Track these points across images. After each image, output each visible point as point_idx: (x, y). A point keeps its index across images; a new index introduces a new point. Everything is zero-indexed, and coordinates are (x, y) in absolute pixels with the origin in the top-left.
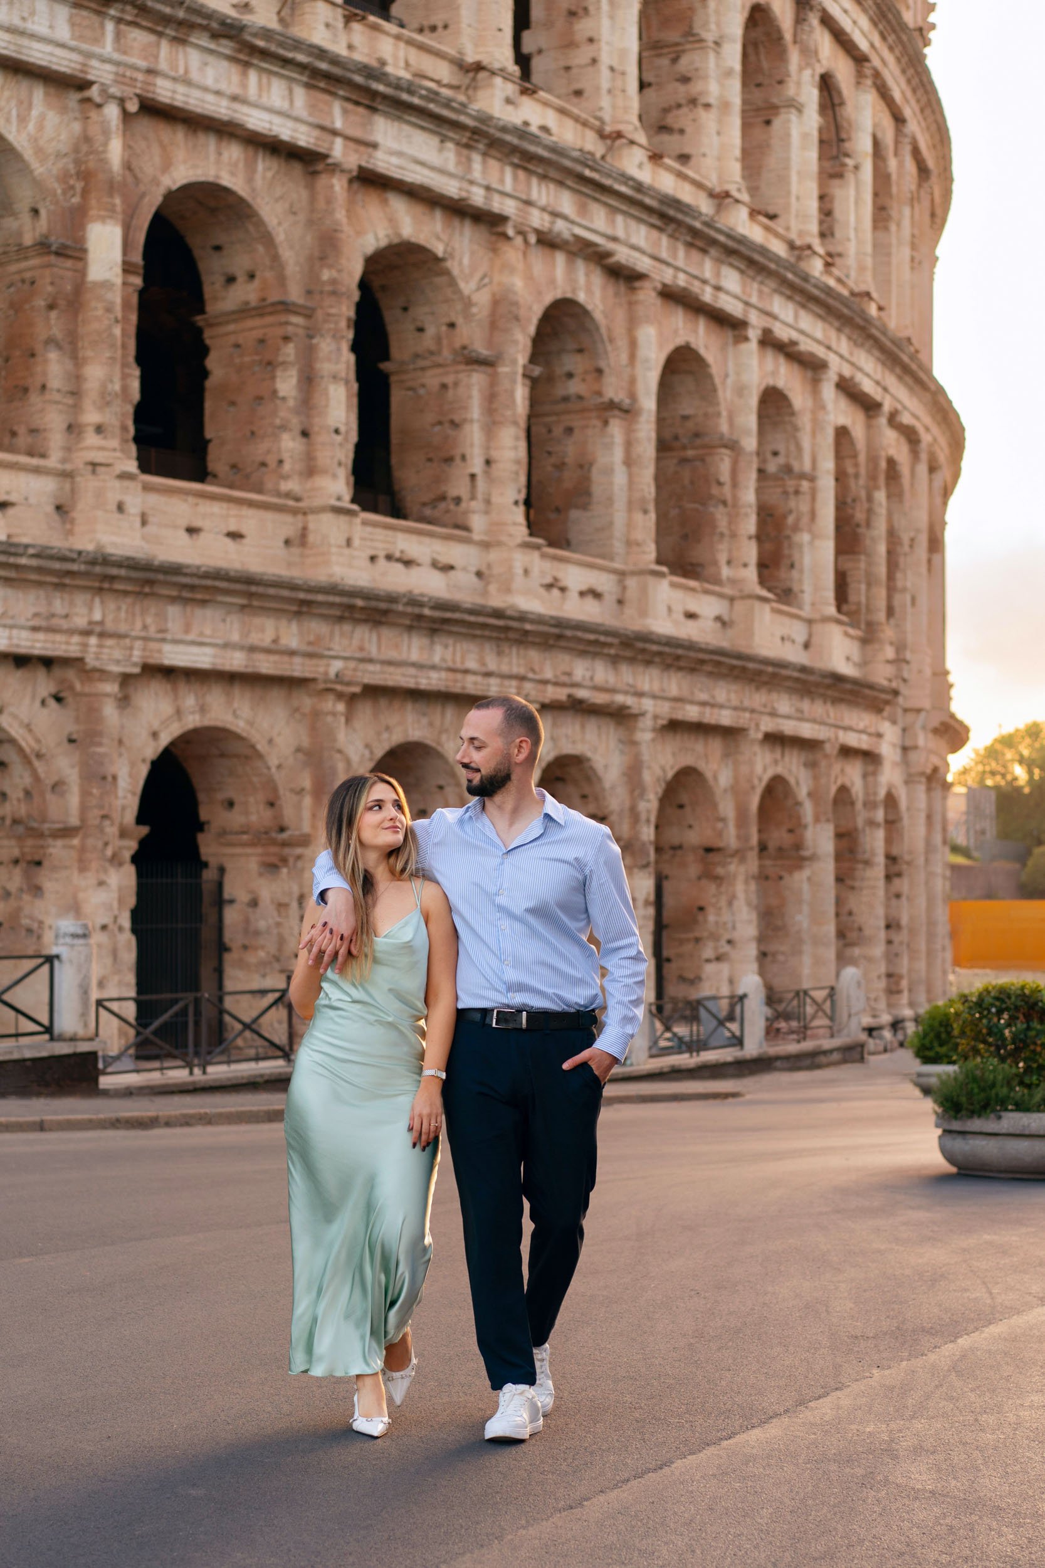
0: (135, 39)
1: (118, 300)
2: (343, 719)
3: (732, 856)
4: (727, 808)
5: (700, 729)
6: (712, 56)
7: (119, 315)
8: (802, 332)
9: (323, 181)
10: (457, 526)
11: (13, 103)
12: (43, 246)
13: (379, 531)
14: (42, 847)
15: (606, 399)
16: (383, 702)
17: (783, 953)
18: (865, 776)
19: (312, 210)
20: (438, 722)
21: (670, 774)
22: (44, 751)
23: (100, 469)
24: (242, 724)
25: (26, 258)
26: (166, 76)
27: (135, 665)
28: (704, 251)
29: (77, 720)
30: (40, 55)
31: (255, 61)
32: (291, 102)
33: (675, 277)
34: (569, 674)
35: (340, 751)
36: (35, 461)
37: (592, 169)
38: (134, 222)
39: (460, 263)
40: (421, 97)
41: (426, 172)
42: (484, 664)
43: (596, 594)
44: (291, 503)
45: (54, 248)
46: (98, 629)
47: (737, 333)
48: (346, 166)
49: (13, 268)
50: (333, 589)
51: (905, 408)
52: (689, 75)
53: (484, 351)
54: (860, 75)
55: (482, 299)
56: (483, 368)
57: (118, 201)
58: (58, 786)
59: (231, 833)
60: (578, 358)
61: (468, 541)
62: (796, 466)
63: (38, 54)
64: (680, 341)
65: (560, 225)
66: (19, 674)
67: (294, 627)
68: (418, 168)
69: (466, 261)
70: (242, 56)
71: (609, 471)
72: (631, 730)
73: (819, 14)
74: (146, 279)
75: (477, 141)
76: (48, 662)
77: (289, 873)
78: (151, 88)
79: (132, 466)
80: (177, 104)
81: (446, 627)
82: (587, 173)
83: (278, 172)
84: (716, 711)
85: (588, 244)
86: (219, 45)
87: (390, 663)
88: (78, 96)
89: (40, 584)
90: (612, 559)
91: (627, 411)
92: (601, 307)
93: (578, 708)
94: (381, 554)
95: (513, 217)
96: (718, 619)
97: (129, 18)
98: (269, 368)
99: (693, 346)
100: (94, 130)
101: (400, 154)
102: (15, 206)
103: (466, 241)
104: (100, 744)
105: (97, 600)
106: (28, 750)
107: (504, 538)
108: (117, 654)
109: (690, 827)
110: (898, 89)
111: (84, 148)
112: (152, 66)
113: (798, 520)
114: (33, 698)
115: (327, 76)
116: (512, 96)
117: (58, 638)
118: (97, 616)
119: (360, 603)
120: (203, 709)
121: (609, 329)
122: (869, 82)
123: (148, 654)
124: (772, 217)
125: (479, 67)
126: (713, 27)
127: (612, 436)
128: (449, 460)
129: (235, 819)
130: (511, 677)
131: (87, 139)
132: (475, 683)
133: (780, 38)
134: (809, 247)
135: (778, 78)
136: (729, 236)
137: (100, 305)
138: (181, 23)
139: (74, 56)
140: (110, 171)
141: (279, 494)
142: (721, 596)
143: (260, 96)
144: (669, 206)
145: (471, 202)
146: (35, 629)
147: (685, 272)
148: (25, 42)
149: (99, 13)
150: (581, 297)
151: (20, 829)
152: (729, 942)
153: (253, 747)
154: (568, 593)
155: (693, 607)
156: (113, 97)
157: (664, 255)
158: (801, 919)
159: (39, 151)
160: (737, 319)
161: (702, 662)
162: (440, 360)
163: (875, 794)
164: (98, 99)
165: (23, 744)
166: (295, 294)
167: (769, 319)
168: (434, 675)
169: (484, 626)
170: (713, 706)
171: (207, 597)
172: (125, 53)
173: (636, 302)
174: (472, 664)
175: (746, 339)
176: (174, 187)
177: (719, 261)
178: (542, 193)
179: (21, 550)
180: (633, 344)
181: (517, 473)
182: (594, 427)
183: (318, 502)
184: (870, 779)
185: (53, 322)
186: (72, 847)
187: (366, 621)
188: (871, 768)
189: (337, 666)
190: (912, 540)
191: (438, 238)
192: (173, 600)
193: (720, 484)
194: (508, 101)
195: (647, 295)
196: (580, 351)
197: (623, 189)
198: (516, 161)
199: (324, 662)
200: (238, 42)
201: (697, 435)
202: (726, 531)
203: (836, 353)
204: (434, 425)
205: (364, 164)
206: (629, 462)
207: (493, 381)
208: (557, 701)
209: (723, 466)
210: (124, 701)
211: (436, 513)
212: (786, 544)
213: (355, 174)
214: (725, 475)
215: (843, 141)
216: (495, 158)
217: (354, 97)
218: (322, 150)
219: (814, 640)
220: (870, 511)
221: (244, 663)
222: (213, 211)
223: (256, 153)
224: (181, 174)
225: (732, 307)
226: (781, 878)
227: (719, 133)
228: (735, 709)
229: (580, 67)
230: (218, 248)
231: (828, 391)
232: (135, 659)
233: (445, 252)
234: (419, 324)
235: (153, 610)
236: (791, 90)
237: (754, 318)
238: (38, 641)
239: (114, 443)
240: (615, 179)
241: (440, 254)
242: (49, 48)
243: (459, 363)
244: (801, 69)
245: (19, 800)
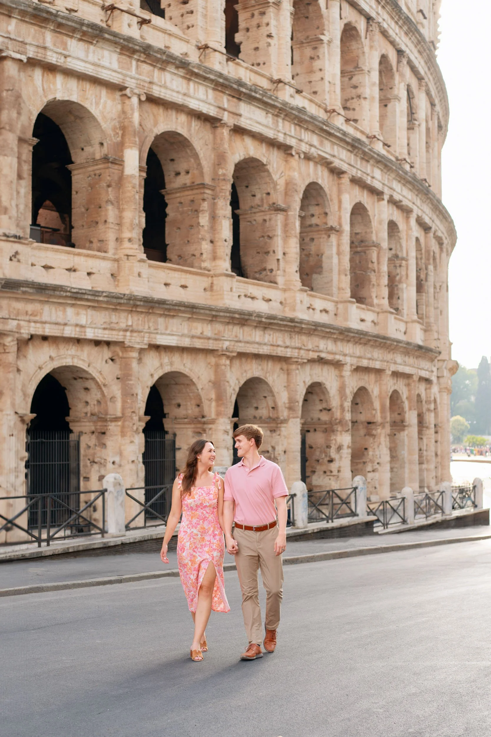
0: (144, 69)
1: (138, 183)
2: (229, 367)
3: (379, 426)
4: (377, 405)
5: (367, 370)
6: (367, 76)
7: (138, 190)
8: (404, 196)
9: (219, 130)
10: (271, 282)
11: (94, 96)
12: (106, 159)
13: (241, 284)
14: (106, 426)
15: (329, 226)
16: (244, 360)
17: (396, 468)
18: (426, 389)
19: (214, 144)
20: (265, 369)
21: (355, 390)
22: (107, 383)
23: (130, 258)
24: (187, 370)
25: (97, 165)
26: (157, 85)
27: (146, 344)
28: (368, 161)
29: (121, 369)
30: (106, 75)
31: (193, 78)
32: (207, 96)
33: (357, 173)
34: (318, 347)
35: (228, 382)
36: (103, 254)
37: (327, 126)
38: (143, 148)
39: (273, 167)
40: (260, 94)
41: (261, 127)
42: (285, 343)
43: (326, 311)
44: (206, 272)
45: (110, 160)
46: (131, 329)
47: (379, 197)
48: (229, 124)
49: (90, 169)
50: (227, 310)
51: (439, 229)
52: (357, 85)
53: (283, 206)
54: (420, 85)
55: (281, 183)
56: (282, 213)
57: (137, 139)
58: (113, 399)
59: (179, 418)
60: (317, 208)
61: (277, 288)
62: (400, 255)
63: (105, 75)
64: (357, 201)
65: (313, 150)
66: (97, 349)
67: (209, 326)
68: (258, 125)
69: (275, 166)
70: (188, 76)
71: (330, 257)
72: (341, 371)
73: (407, 59)
74: (148, 173)
75: (281, 113)
76: (108, 343)
77: (206, 436)
78: (151, 90)
79: (144, 256)
80: (161, 97)
81: (270, 326)
82: (325, 127)
83: (200, 127)
84: (374, 362)
85: (323, 158)
86: (178, 71)
87: (248, 342)
88: (120, 93)
89: (106, 309)
90: (332, 296)
91: (338, 231)
92: (327, 186)
93: (321, 361)
94: (243, 294)
95: (295, 146)
96: (373, 321)
97: (142, 59)
98: (196, 213)
99: (362, 202)
100: (127, 108)
101: (251, 119)
102: (92, 142)
103: (275, 157)
104: (131, 380)
105: (130, 316)
106: (100, 383)
107: (292, 287)
108: (138, 340)
109: (361, 413)
110: (433, 92)
111: (123, 116)
112: (151, 80)
113: (401, 278)
114: (102, 360)
115: (222, 85)
116: (293, 94)
117: (114, 333)
118: (130, 323)
119: (237, 316)
120: (171, 364)
121: (330, 195)
122: (424, 88)
123: (150, 339)
124: (389, 146)
125: (280, 81)
126: (367, 64)
127: (332, 242)
128: (267, 253)
129: (181, 412)
130: (296, 348)
131: (124, 112)
132: (282, 351)
133: (392, 69)
134: (405, 160)
135: (390, 87)
136: (378, 155)
137: (130, 185)
138: (164, 62)
139: (120, 76)
140: (135, 126)
141: (201, 268)
142: (374, 311)
143: (195, 94)
144: (356, 142)
145: (278, 140)
146: (105, 329)
147: (361, 170)
148: (100, 69)
149: (129, 57)
150: (320, 182)
151: (95, 418)
152: (378, 463)
153: (191, 380)
154: (315, 311)
155: (363, 317)
156: (136, 94)
157: (352, 163)
158: (404, 453)
159: (104, 117)
160: (380, 191)
161: (370, 340)
162: (263, 209)
163: (430, 397)
164: (129, 95)
165: (98, 380)
166: (207, 180)
167: (392, 191)
168: (265, 347)
169: (286, 326)
170: (373, 360)
171: (175, 314)
172: (140, 75)
173: (341, 184)
174: (280, 343)
175: (383, 199)
176: (159, 134)
177: (373, 166)
178: (306, 136)
179: (100, 294)
180: (340, 202)
181: (297, 258)
182: (324, 238)
183: (218, 272)
184: (428, 391)
185: (110, 193)
186: (118, 426)
187: (238, 324)
188: (428, 386)
189: (226, 344)
190: (440, 286)
191: (264, 156)
192: (161, 315)
193: (372, 262)
194: (292, 96)
195: (345, 180)
196: (318, 205)
197: (338, 134)
198: (296, 122)
199: (221, 342)
200: (186, 70)
201: (362, 241)
202: (375, 283)
203: (416, 205)
204: (260, 237)
205: (236, 123)
206: (339, 253)
207: (287, 218)
208: (313, 358)
209: (374, 255)
210: (140, 360)
211: (262, 276)
212: (396, 289)
213: (232, 127)
214: (375, 260)
215: (413, 114)
216: (287, 121)
217: (232, 94)
218: (219, 117)
219: (408, 330)
220: (427, 274)
221: (189, 343)
222: (172, 144)
223: (192, 118)
224: (162, 127)
225: (378, 185)
226: (395, 435)
227: (370, 110)
228: (381, 361)
229: (315, 81)
230: (172, 160)
231: (413, 222)
232: (145, 342)
233: (267, 162)
234: (253, 193)
235: (152, 320)
236: (396, 91)
237: (386, 190)
238: (105, 334)
239: (136, 246)
240: (335, 130)
241: (265, 163)
242: (109, 72)
243: (272, 210)
244: (399, 83)
245: (94, 405)
